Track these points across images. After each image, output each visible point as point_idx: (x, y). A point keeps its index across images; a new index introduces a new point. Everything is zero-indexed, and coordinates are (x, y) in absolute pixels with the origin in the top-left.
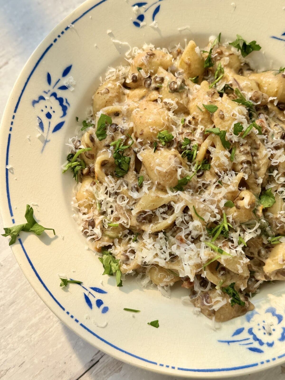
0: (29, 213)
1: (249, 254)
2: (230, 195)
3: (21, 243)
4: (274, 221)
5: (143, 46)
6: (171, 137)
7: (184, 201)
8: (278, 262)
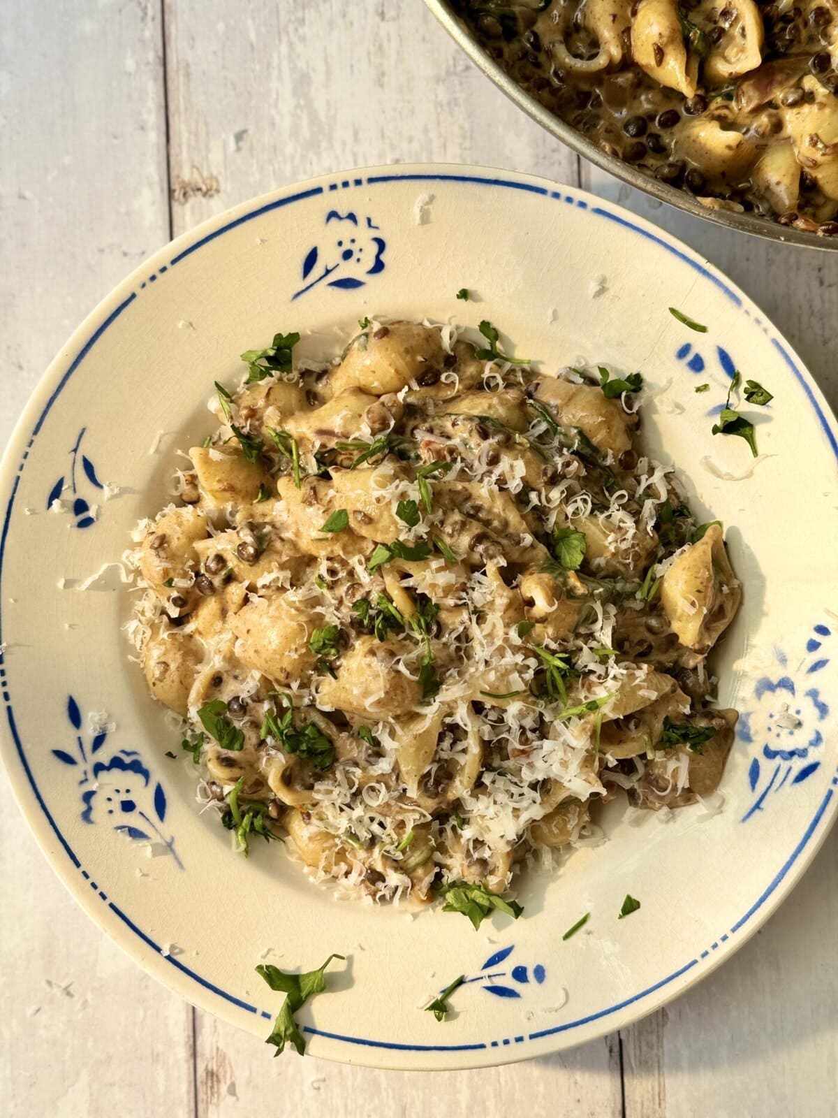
0: (274, 977)
1: (638, 647)
2: (511, 613)
3: (314, 1032)
4: (615, 563)
5: (132, 540)
6: (334, 630)
7: (459, 702)
8: (689, 615)
